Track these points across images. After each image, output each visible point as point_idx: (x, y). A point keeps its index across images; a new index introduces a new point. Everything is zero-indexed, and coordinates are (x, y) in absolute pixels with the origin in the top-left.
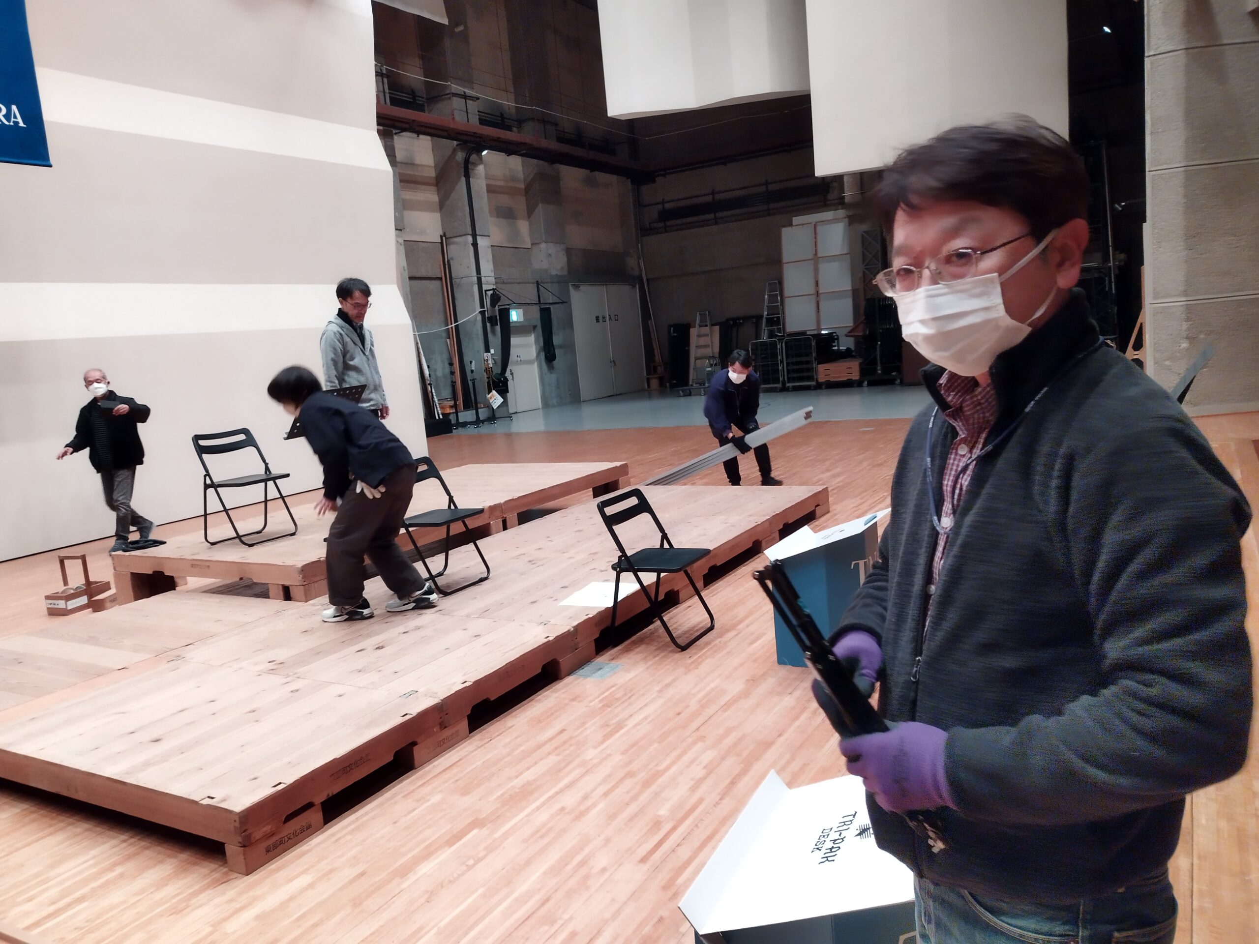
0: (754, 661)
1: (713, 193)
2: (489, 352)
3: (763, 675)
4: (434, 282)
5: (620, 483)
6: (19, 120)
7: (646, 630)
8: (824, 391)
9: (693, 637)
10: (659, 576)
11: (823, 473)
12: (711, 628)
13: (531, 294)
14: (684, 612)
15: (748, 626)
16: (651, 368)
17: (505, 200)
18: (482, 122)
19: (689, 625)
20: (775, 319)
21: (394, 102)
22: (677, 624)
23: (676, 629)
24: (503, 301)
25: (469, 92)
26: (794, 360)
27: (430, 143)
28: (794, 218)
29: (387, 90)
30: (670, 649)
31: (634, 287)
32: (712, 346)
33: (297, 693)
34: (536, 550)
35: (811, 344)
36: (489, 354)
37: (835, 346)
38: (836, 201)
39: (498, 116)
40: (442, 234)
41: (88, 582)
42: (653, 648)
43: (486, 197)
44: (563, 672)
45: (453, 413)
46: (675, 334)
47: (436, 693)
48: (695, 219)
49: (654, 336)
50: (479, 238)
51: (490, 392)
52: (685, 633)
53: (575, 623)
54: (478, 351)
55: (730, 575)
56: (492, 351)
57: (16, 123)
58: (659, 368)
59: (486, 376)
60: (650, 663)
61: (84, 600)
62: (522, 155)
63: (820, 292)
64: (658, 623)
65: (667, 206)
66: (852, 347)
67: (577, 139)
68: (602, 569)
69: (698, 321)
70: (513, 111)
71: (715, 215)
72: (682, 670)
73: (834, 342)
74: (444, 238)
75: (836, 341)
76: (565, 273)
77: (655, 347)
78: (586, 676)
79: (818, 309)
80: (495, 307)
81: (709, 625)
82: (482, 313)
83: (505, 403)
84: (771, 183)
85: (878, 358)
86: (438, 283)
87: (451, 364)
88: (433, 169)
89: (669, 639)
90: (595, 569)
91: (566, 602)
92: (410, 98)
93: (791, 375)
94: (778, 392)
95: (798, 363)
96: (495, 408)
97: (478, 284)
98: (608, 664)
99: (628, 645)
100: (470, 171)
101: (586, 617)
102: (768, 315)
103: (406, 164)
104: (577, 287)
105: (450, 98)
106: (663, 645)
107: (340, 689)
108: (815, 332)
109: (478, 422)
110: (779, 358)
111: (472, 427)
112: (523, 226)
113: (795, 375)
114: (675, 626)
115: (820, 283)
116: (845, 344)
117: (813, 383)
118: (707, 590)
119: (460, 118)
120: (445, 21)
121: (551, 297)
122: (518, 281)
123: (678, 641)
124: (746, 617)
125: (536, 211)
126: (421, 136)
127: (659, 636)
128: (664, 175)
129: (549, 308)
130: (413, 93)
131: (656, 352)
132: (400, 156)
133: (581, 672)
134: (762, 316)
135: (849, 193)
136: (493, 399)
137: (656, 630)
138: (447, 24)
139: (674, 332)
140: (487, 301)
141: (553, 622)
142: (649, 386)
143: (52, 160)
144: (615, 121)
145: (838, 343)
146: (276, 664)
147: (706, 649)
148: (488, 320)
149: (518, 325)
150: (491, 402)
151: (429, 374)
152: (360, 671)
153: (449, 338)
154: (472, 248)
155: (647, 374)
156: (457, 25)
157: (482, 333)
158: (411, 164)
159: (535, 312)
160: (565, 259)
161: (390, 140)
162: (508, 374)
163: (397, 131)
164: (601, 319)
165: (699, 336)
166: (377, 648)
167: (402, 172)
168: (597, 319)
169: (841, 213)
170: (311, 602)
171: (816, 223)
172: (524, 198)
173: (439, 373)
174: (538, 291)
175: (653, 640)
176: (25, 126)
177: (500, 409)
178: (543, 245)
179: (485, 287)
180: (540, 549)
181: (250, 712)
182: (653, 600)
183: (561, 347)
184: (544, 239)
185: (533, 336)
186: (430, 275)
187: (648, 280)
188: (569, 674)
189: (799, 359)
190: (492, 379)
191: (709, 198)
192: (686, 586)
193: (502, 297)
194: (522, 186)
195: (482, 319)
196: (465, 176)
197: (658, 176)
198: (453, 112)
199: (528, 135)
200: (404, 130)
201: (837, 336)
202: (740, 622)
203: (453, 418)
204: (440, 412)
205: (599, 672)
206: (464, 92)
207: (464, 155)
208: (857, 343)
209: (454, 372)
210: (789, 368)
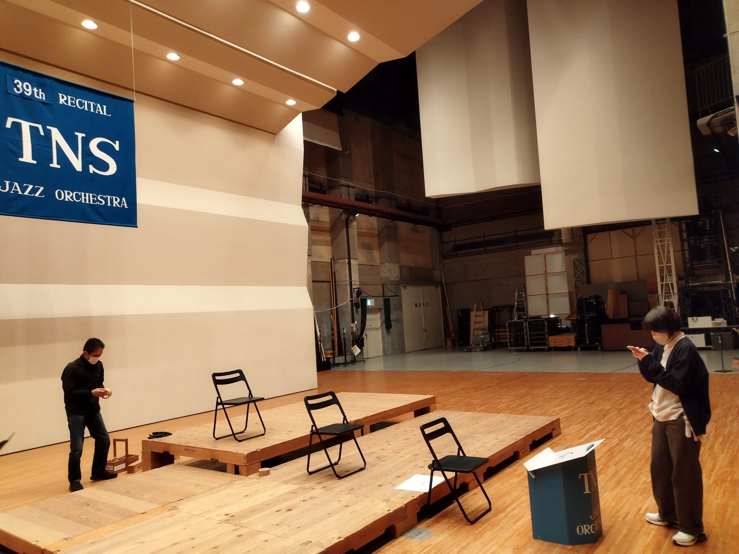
0: (518, 535)
1: (484, 236)
2: (354, 323)
3: (524, 546)
4: (325, 283)
5: (431, 408)
6: (125, 205)
7: (448, 508)
8: (553, 352)
9: (478, 515)
10: (456, 474)
11: (555, 407)
12: (490, 510)
13: (379, 290)
14: (472, 497)
15: (513, 510)
16: (447, 334)
17: (367, 240)
18: (357, 199)
19: (475, 506)
20: (522, 308)
21: (311, 189)
22: (468, 505)
23: (467, 508)
24: (363, 295)
25: (350, 184)
26: (534, 333)
27: (328, 210)
28: (532, 251)
29: (307, 184)
30: (464, 522)
31: (438, 287)
32: (484, 322)
33: (241, 537)
34: (381, 450)
35: (544, 324)
36: (354, 324)
37: (559, 325)
38: (557, 242)
39: (365, 196)
40: (332, 258)
41: (127, 455)
42: (453, 521)
43: (357, 238)
44: (398, 534)
45: (332, 358)
46: (462, 315)
47: (323, 544)
48: (473, 250)
49: (449, 315)
50: (352, 260)
51: (353, 346)
52: (473, 512)
53: (406, 502)
54: (348, 323)
55: (500, 473)
56: (356, 322)
58: (452, 334)
59: (351, 336)
60: (452, 531)
61: (123, 466)
62: (377, 216)
63: (549, 293)
64: (456, 504)
65: (457, 243)
66: (570, 326)
67: (408, 207)
68: (421, 466)
69: (475, 308)
70: (373, 194)
71: (485, 248)
72: (471, 538)
73: (559, 323)
74: (333, 260)
75: (560, 322)
76: (398, 279)
77: (449, 322)
78: (412, 538)
79: (548, 303)
80: (358, 298)
81: (488, 507)
82: (351, 301)
83: (362, 353)
84: (518, 231)
85: (586, 333)
86: (328, 284)
87: (332, 330)
88: (329, 224)
89: (463, 515)
90: (417, 465)
91: (400, 487)
92: (319, 187)
93: (532, 342)
94: (524, 352)
95: (536, 335)
96: (356, 355)
97: (350, 285)
98: (426, 530)
99: (438, 517)
100: (349, 224)
101: (412, 498)
102: (517, 305)
103: (315, 221)
104: (405, 287)
105: (340, 187)
106: (459, 520)
107: (265, 537)
108: (546, 317)
109: (346, 364)
110: (525, 331)
111: (342, 366)
112: (376, 254)
113: (535, 342)
114: (466, 507)
115: (549, 288)
116: (565, 324)
117: (547, 347)
118: (485, 483)
119: (345, 197)
120: (340, 149)
121: (390, 293)
122: (372, 283)
123: (469, 517)
124: (511, 504)
125: (384, 246)
126: (324, 207)
127: (457, 513)
128: (456, 227)
129: (389, 299)
130: (321, 185)
131: (450, 325)
132: (312, 216)
133: (409, 534)
134: (514, 306)
135: (564, 238)
136: (355, 350)
137: (455, 508)
138: (341, 150)
139: (461, 314)
140: (355, 295)
141: (392, 500)
142: (446, 345)
143: (138, 225)
144: (429, 199)
145: (561, 324)
146: (230, 517)
147: (487, 524)
148: (355, 305)
149: (371, 308)
150: (354, 351)
151: (320, 335)
152: (277, 525)
153: (332, 315)
154: (347, 266)
155: (445, 338)
156: (346, 150)
157: (351, 312)
158: (317, 221)
159: (381, 301)
160: (399, 272)
161: (307, 209)
162: (364, 336)
163: (311, 204)
164: (418, 305)
165: (476, 316)
166: (288, 510)
167: (312, 225)
168: (416, 305)
169: (560, 248)
170: (250, 476)
171: (546, 253)
172: (378, 238)
173: (325, 334)
174: (383, 289)
175: (453, 516)
176: (128, 208)
177: (359, 356)
178: (387, 264)
179: (353, 287)
180: (383, 449)
181: (214, 548)
182: (453, 488)
183: (395, 321)
184: (387, 261)
185: (379, 314)
186: (323, 280)
187: (446, 284)
188: (402, 535)
189: (537, 333)
190: (355, 338)
191: (482, 239)
192: (473, 480)
193: (363, 293)
194: (376, 232)
195: (351, 304)
196: (346, 227)
197: (453, 227)
198: (341, 194)
199: (381, 206)
200: (315, 204)
201: (561, 319)
202: (508, 507)
203: (331, 361)
204: (324, 357)
205: (420, 536)
206: (348, 184)
207: (346, 216)
208: (573, 324)
209: (334, 334)
210: (531, 338)
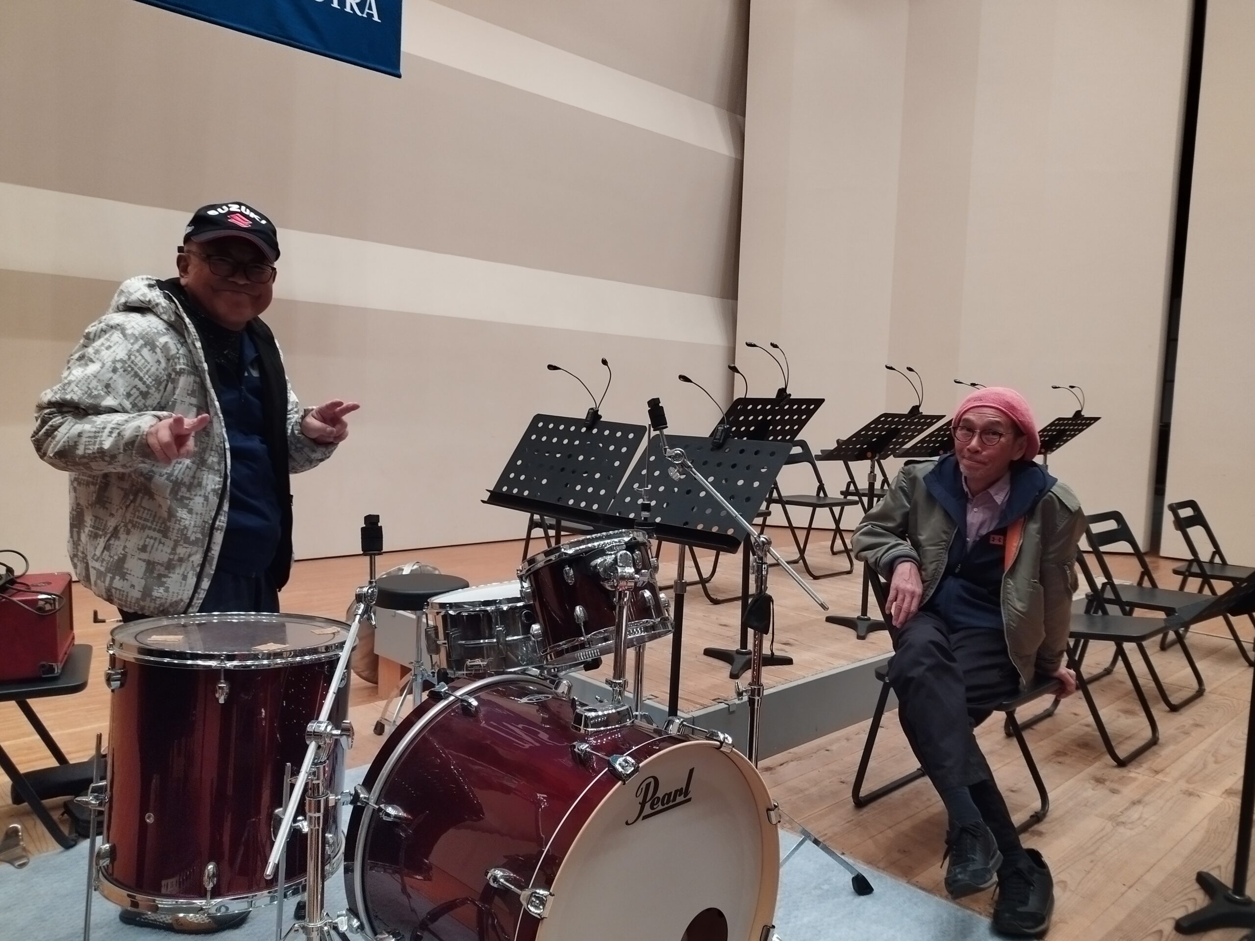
6: (375, 12)
57: (370, 16)
143: (402, 71)
176: (379, 21)
